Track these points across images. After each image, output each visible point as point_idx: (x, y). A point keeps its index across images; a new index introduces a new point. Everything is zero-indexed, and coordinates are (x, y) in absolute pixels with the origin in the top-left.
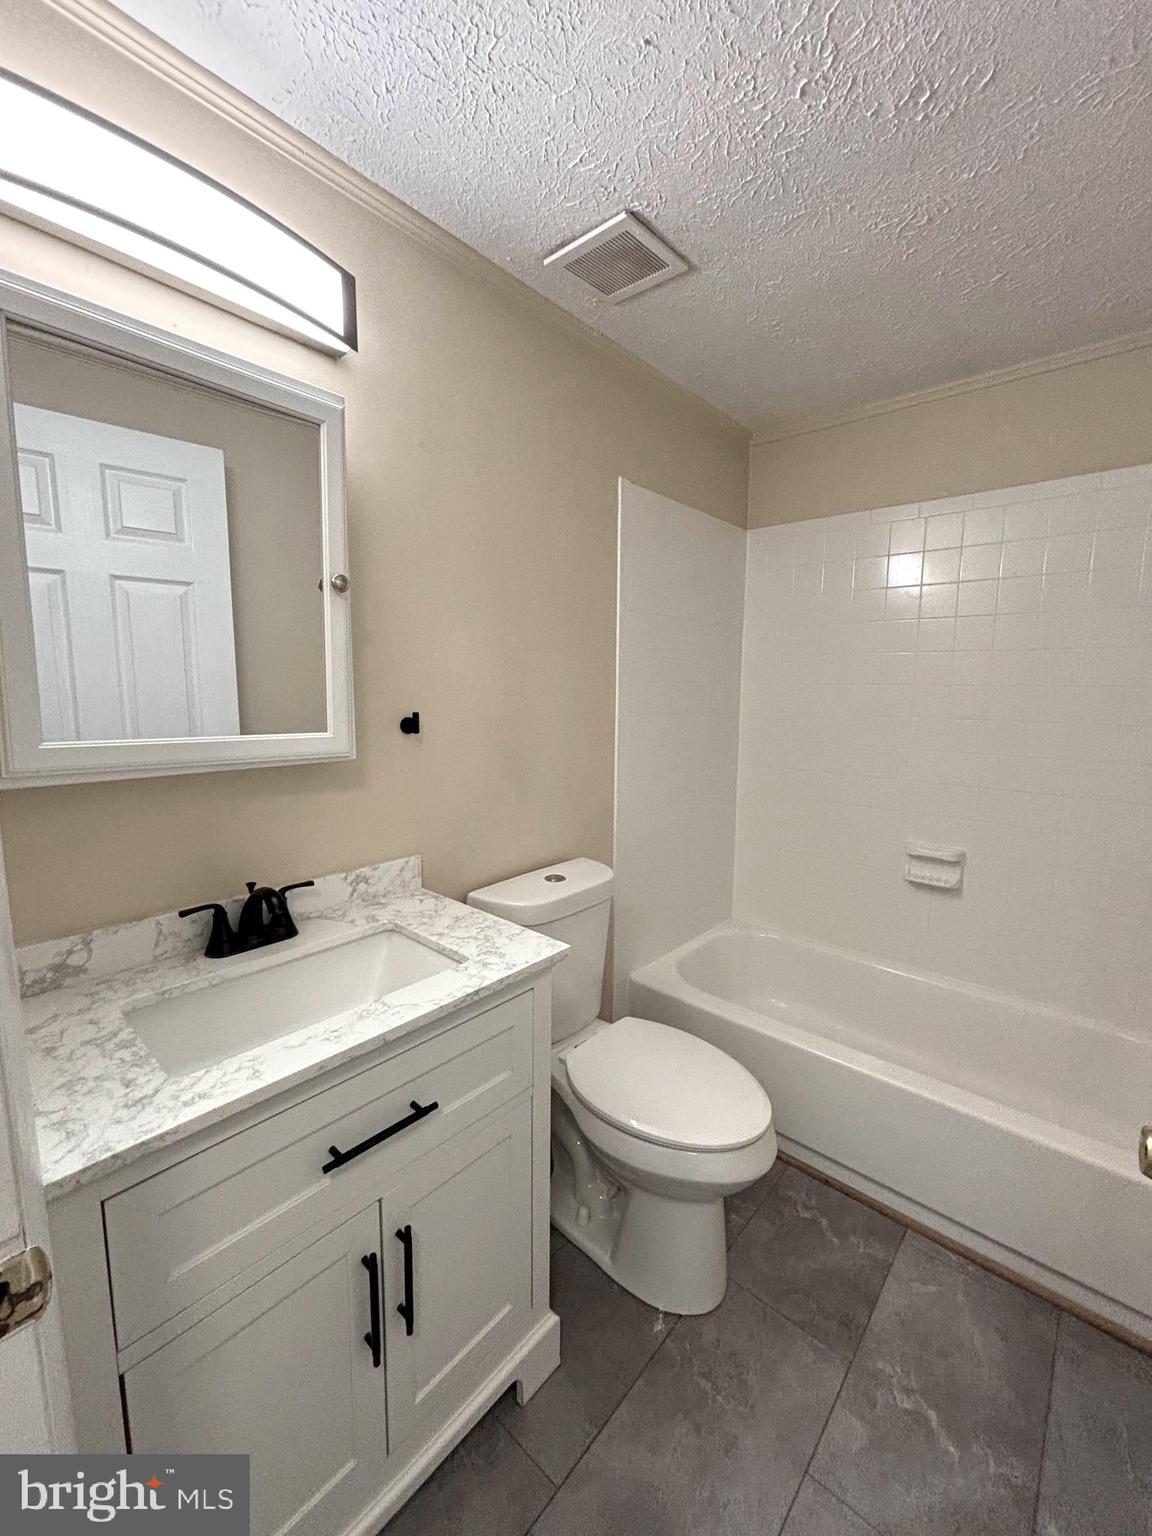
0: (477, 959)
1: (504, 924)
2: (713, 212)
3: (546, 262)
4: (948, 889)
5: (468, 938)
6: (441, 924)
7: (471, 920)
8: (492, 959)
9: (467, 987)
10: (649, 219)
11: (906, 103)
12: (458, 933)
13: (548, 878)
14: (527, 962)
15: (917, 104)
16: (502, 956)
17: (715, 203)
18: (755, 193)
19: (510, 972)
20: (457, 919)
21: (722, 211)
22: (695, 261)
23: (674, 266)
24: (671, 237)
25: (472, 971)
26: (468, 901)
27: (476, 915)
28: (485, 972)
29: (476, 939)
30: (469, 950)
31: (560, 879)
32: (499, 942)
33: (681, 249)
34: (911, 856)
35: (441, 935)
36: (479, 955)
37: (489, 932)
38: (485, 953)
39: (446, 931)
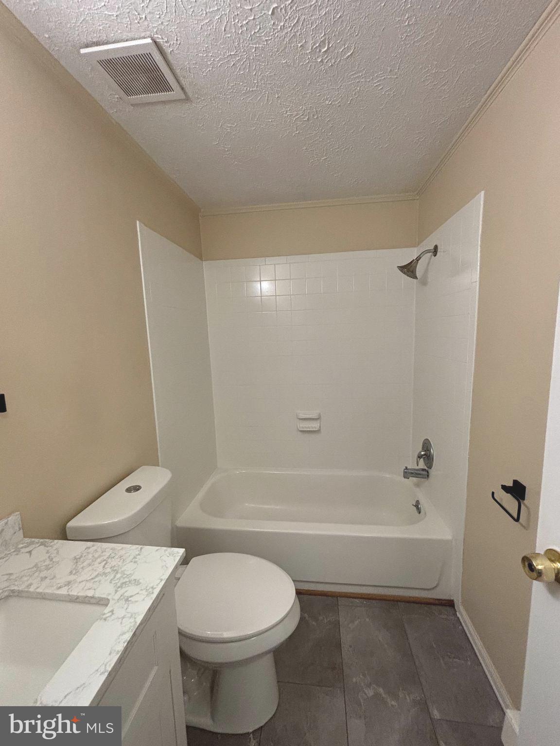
0: (117, 597)
1: (122, 549)
2: (208, 66)
3: (83, 51)
4: (317, 431)
5: (97, 576)
6: (62, 573)
7: (90, 556)
8: (131, 590)
9: (124, 633)
10: (167, 52)
11: (316, 47)
12: (86, 575)
13: (129, 490)
14: (161, 580)
15: (320, 51)
16: (137, 583)
17: (210, 60)
18: (234, 65)
19: (154, 596)
20: (76, 560)
21: (212, 68)
22: (190, 94)
23: (177, 93)
24: (178, 71)
25: (119, 613)
26: (69, 536)
27: (91, 550)
28: (133, 608)
29: (105, 574)
30: (104, 589)
31: (137, 488)
32: (128, 568)
33: (183, 82)
34: (300, 419)
35: (69, 583)
36: (116, 591)
37: (113, 562)
38: (121, 587)
39: (72, 578)
